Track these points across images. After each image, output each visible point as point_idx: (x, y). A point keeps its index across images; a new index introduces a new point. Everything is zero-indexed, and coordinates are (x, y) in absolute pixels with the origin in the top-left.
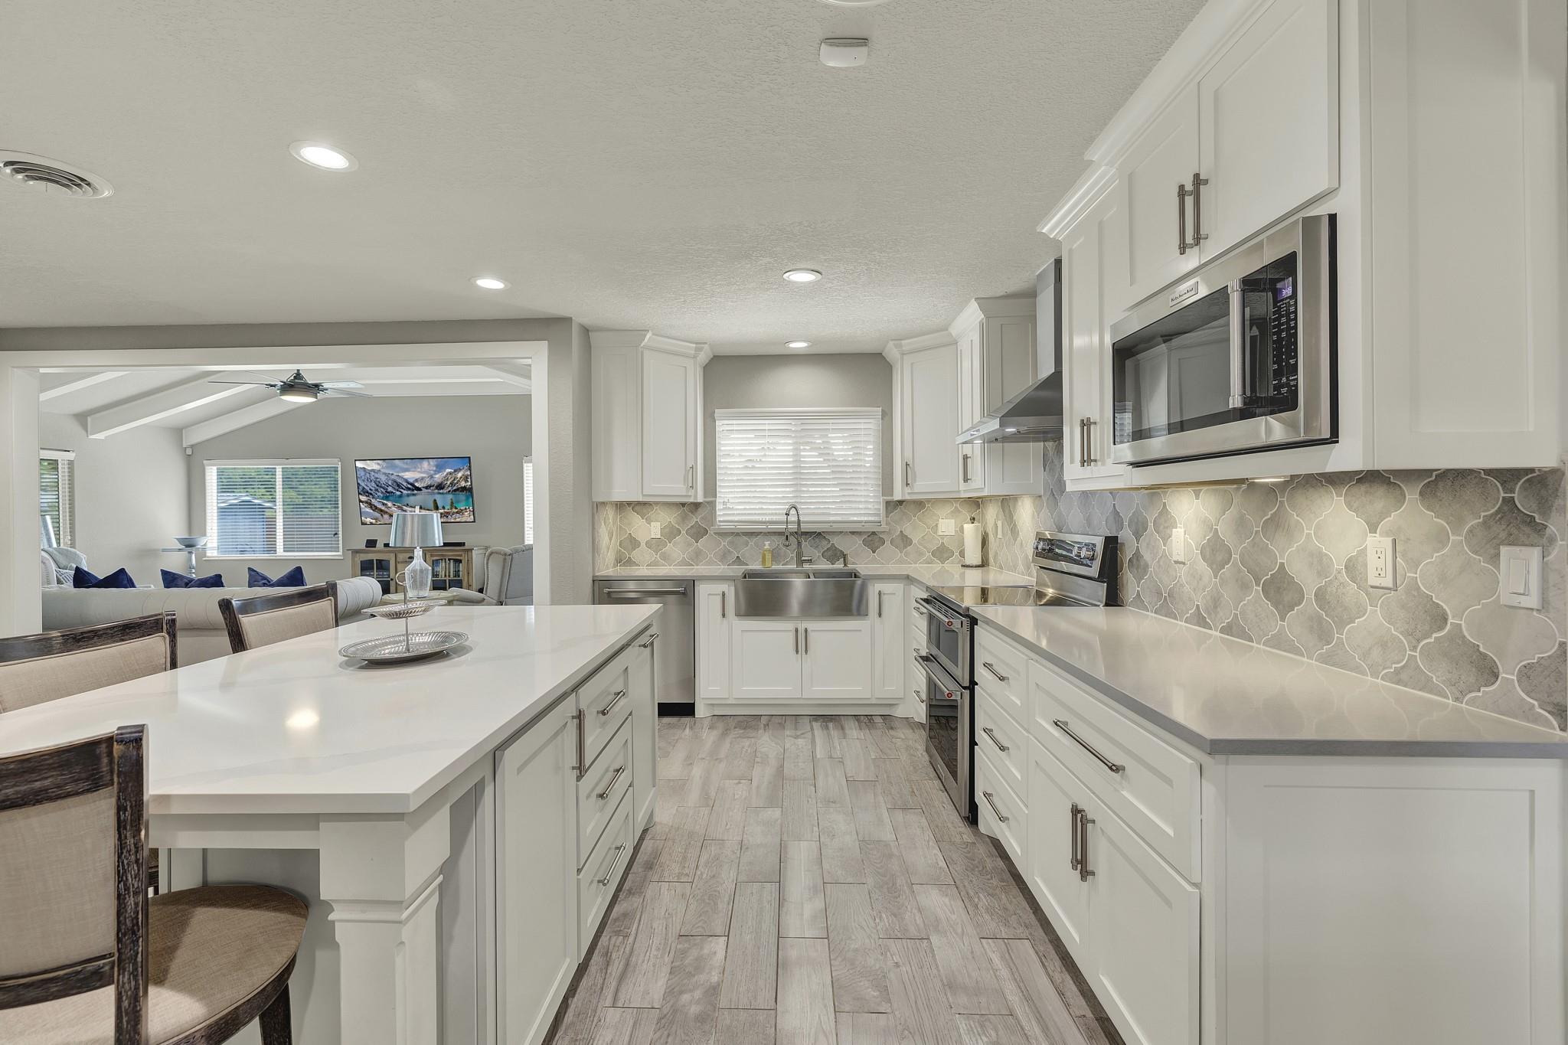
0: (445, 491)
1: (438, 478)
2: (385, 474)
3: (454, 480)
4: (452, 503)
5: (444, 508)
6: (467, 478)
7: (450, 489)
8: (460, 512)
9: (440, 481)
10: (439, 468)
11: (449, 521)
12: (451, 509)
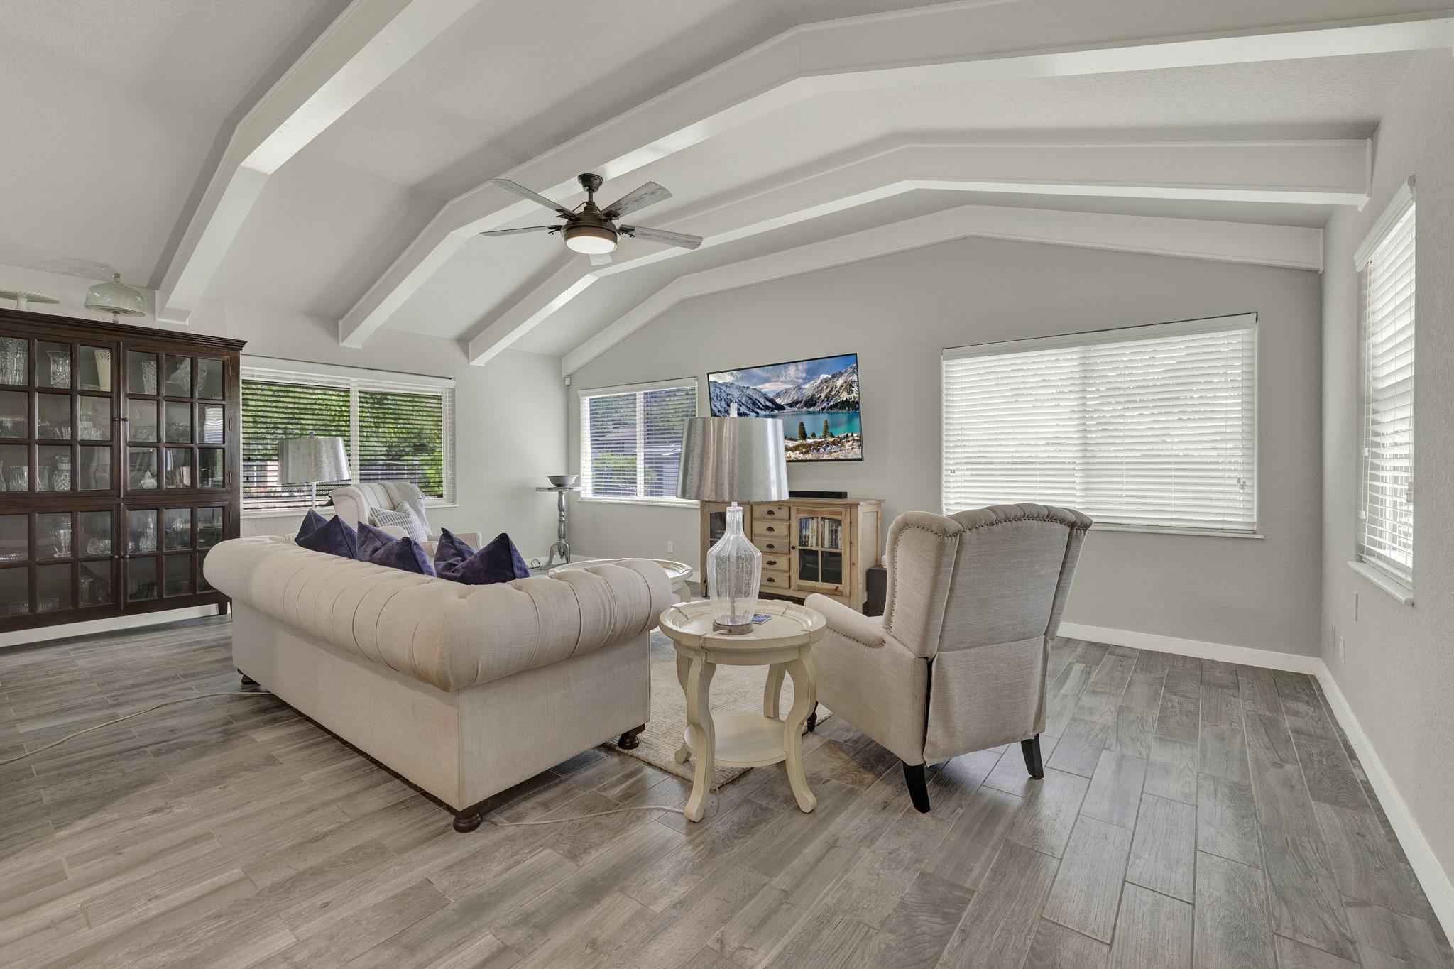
0: (817, 409)
1: (809, 389)
2: (738, 388)
3: (832, 390)
4: (827, 428)
5: (814, 436)
6: (851, 386)
7: (824, 405)
8: (839, 442)
9: (810, 393)
10: (811, 374)
11: (821, 458)
12: (825, 437)
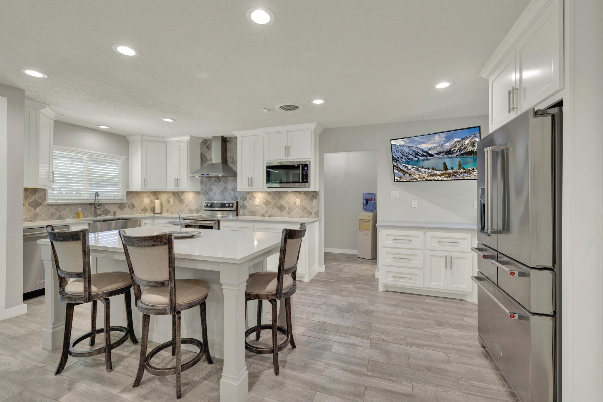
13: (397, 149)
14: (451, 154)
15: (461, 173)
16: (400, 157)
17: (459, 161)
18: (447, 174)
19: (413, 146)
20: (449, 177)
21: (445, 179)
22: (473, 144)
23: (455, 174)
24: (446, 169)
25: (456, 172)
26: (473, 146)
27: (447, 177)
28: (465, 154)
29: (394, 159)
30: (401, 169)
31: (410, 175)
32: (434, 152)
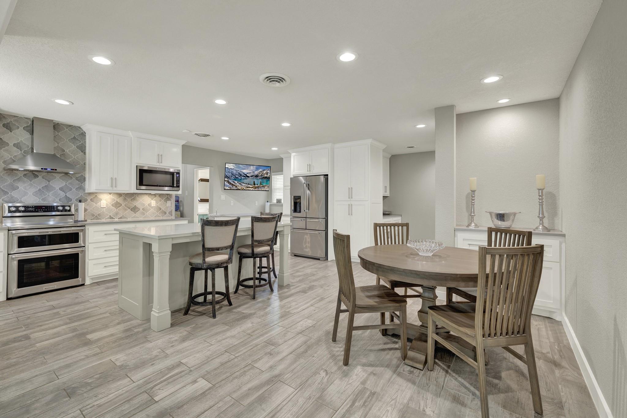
13: (229, 170)
14: (258, 177)
15: (261, 187)
16: (230, 176)
17: (261, 181)
18: (255, 187)
19: (238, 170)
20: (255, 188)
21: (254, 189)
22: (267, 173)
23: (258, 187)
24: (255, 184)
25: (259, 186)
26: (267, 175)
27: (255, 189)
28: (263, 178)
29: (226, 177)
30: (231, 183)
31: (236, 187)
32: (250, 175)
